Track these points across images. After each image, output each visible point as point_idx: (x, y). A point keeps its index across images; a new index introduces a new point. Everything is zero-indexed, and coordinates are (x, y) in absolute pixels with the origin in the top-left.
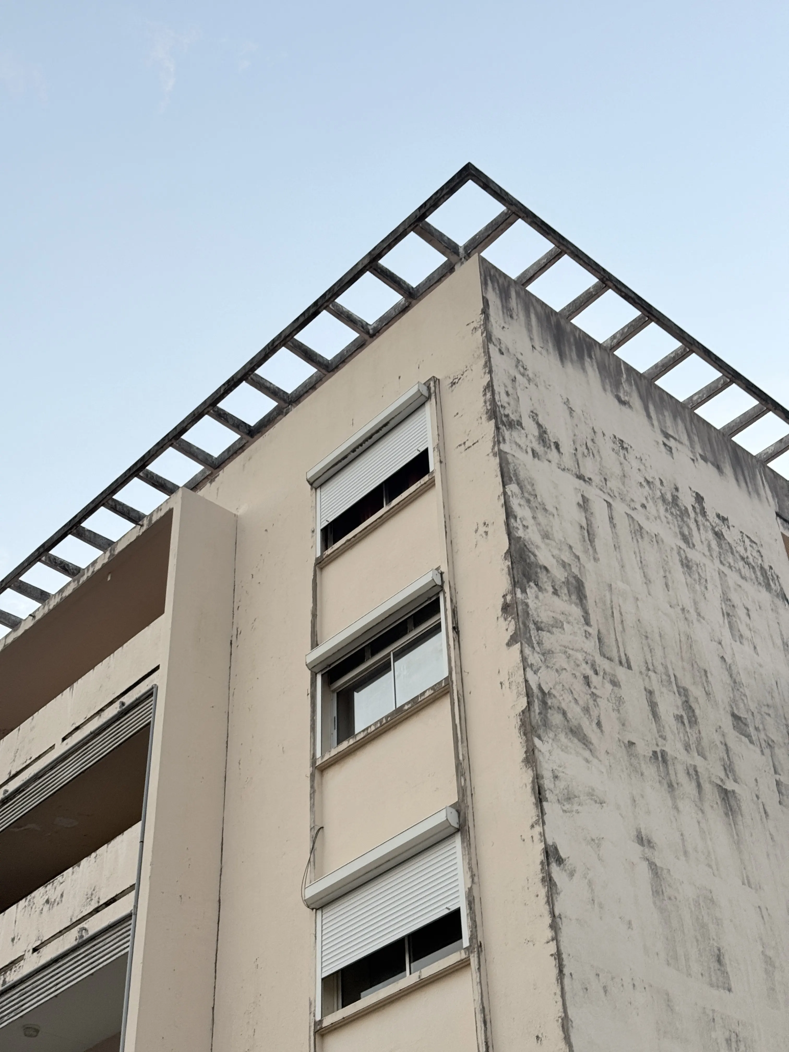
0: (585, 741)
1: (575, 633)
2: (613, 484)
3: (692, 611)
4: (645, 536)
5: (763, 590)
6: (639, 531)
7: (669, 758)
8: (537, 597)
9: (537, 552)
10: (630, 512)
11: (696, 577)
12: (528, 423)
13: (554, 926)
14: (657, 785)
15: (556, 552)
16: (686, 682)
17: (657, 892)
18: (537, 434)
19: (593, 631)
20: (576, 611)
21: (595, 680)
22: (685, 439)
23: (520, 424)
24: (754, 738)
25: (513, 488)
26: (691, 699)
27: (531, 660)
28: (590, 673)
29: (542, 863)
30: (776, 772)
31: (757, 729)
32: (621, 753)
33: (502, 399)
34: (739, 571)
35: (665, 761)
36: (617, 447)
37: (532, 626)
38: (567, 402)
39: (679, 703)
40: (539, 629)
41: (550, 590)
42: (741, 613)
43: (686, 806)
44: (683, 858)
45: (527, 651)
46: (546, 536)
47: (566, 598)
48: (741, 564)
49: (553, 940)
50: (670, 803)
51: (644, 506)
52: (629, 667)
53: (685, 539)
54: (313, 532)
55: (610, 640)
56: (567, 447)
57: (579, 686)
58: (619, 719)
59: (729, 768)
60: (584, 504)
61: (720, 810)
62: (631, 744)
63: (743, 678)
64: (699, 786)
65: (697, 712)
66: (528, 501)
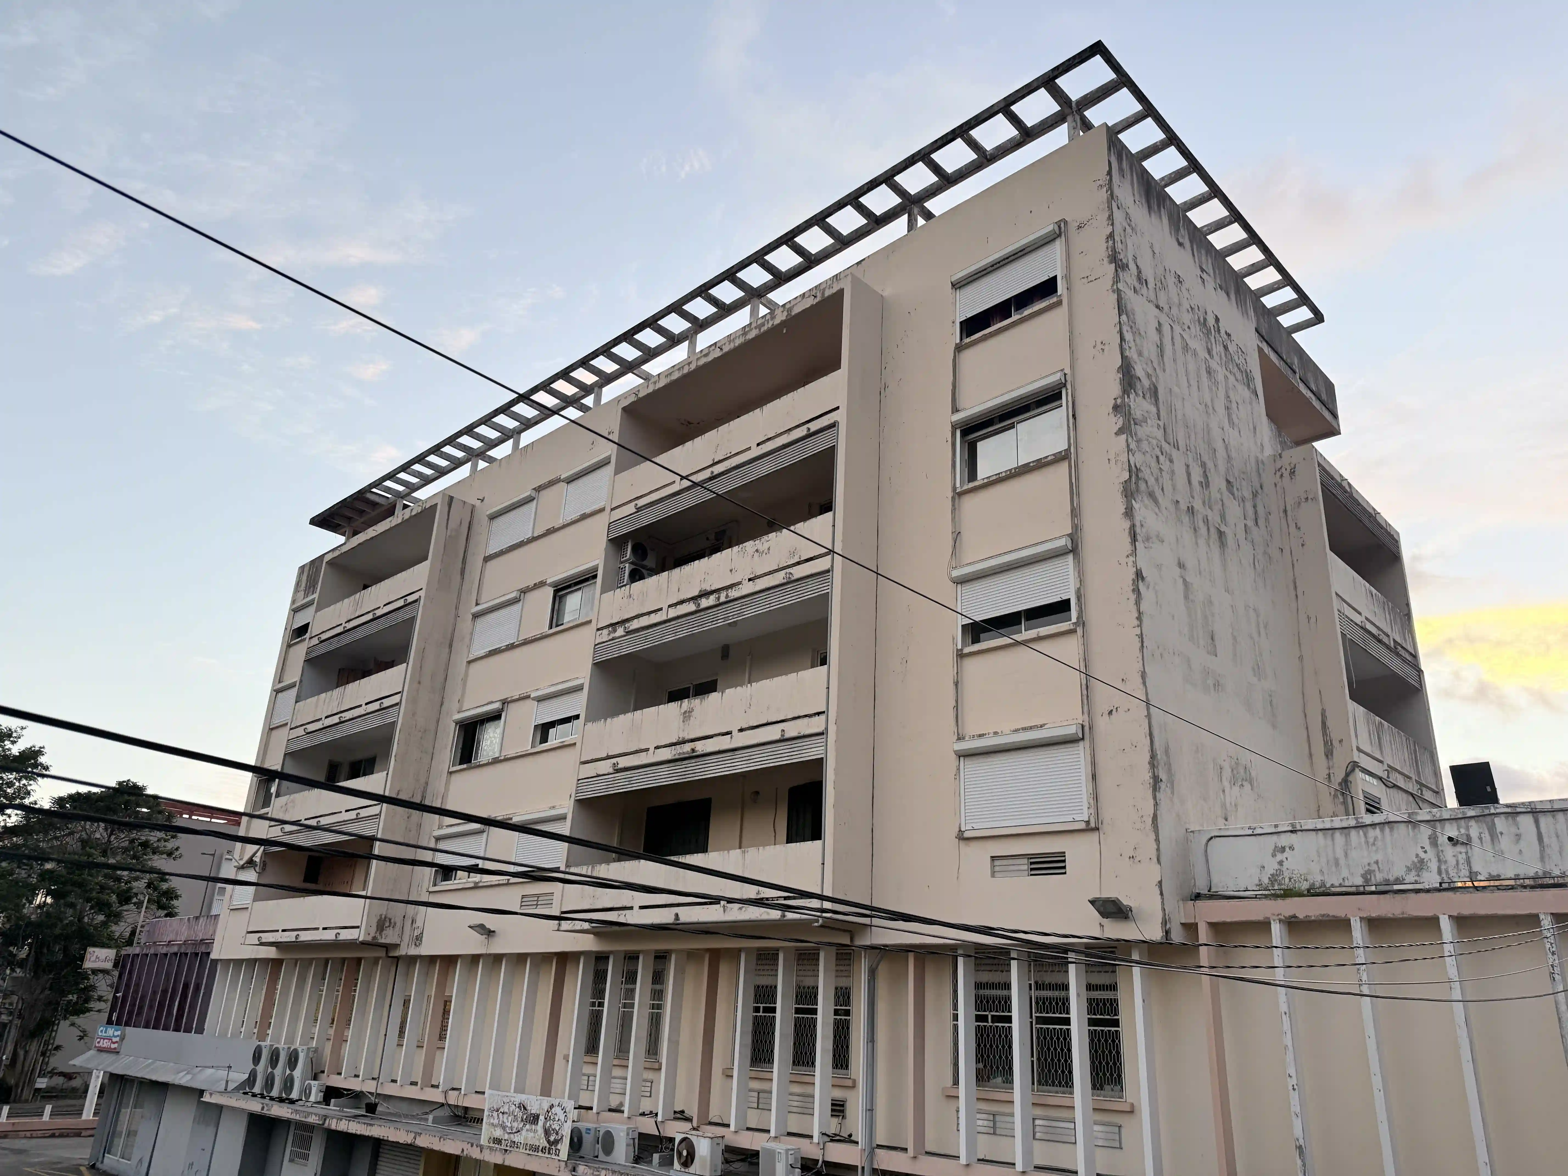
0: (1156, 501)
1: (1152, 426)
2: (1175, 311)
3: (1211, 407)
4: (1189, 351)
5: (1246, 389)
6: (1186, 348)
7: (1195, 510)
8: (1135, 401)
9: (1135, 368)
10: (1182, 332)
11: (1213, 380)
12: (1132, 266)
13: (1139, 618)
14: (1189, 529)
15: (1145, 366)
16: (1205, 458)
17: (1186, 597)
18: (1136, 274)
19: (1161, 423)
20: (1154, 409)
21: (1162, 458)
22: (1211, 272)
23: (1127, 266)
24: (1236, 495)
25: (1124, 317)
26: (1207, 470)
27: (1131, 447)
28: (1159, 454)
29: (1133, 580)
30: (1245, 519)
31: (1237, 489)
32: (1172, 508)
33: (1119, 246)
34: (1235, 375)
35: (1193, 513)
36: (1176, 281)
37: (1132, 422)
38: (1152, 247)
39: (1202, 472)
40: (1136, 424)
41: (1142, 395)
42: (1234, 405)
43: (1202, 542)
44: (1198, 576)
45: (1130, 440)
46: (1140, 354)
47: (1149, 400)
48: (1236, 369)
49: (1138, 626)
50: (1194, 540)
51: (1189, 327)
52: (1178, 449)
53: (1209, 352)
54: (953, 322)
55: (1169, 431)
56: (1151, 285)
57: (1153, 464)
58: (1172, 485)
59: (1223, 517)
60: (1159, 329)
61: (1218, 544)
62: (1178, 502)
63: (1234, 454)
64: (1208, 529)
65: (1209, 479)
66: (1131, 327)
